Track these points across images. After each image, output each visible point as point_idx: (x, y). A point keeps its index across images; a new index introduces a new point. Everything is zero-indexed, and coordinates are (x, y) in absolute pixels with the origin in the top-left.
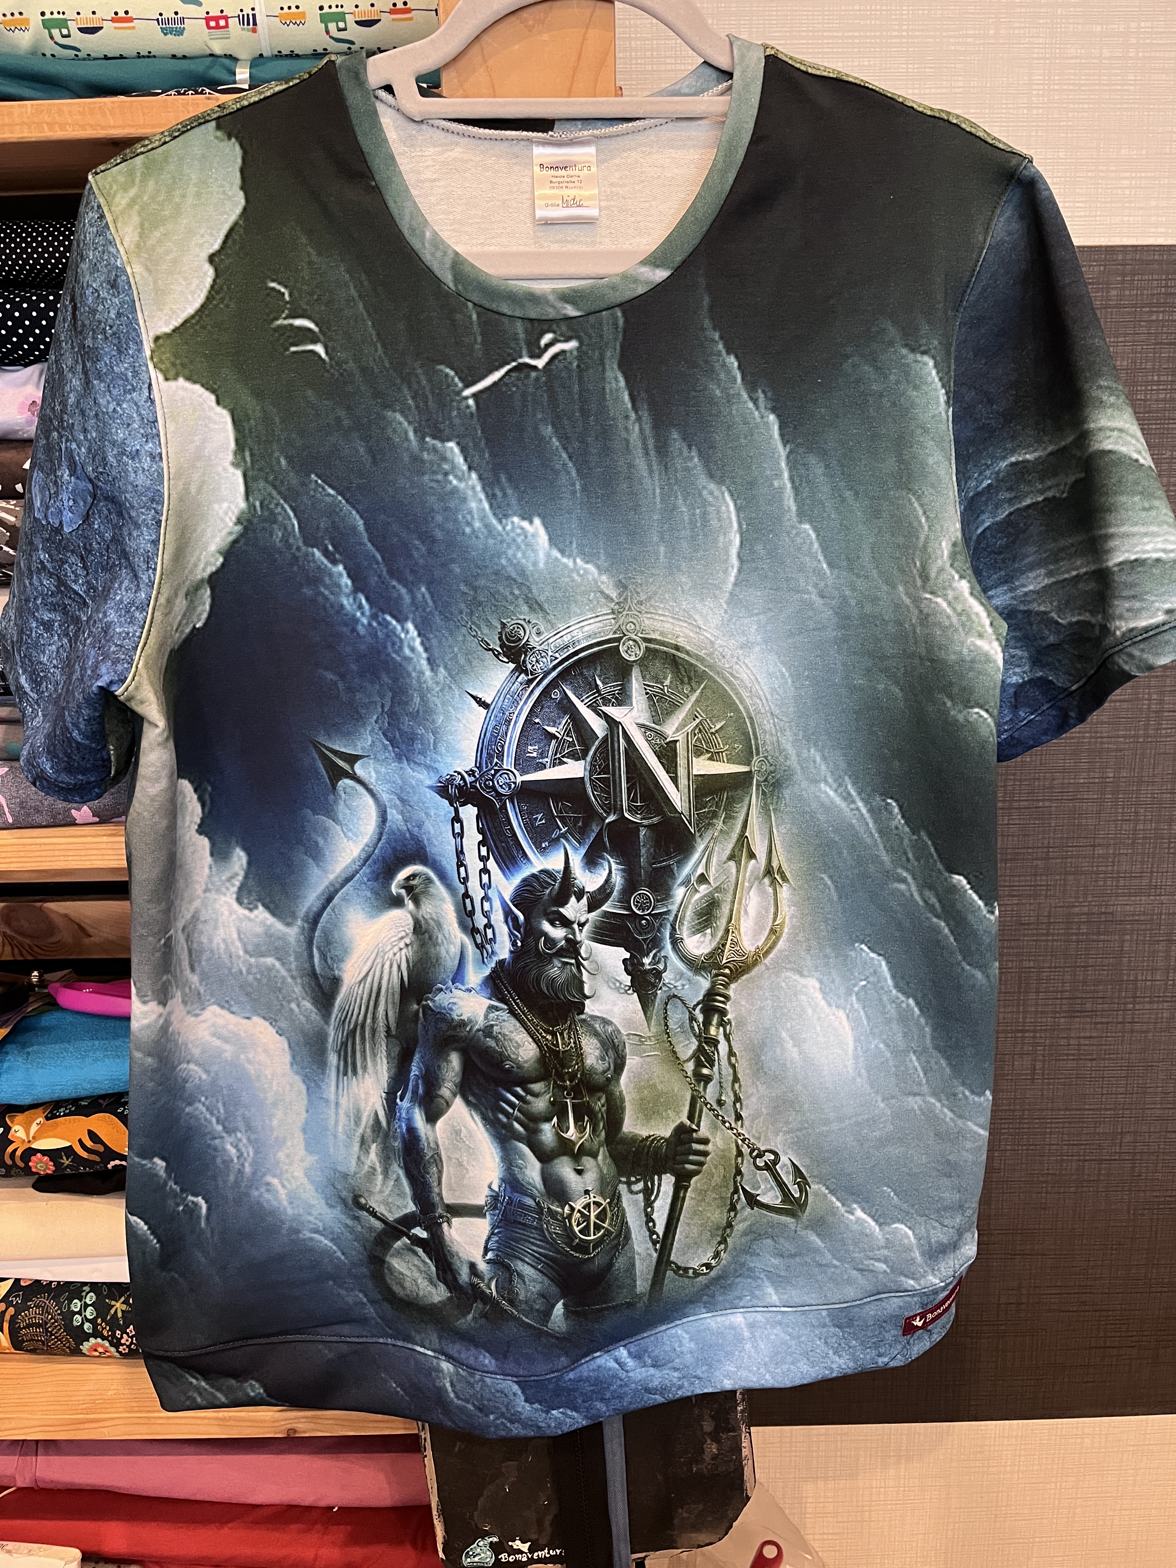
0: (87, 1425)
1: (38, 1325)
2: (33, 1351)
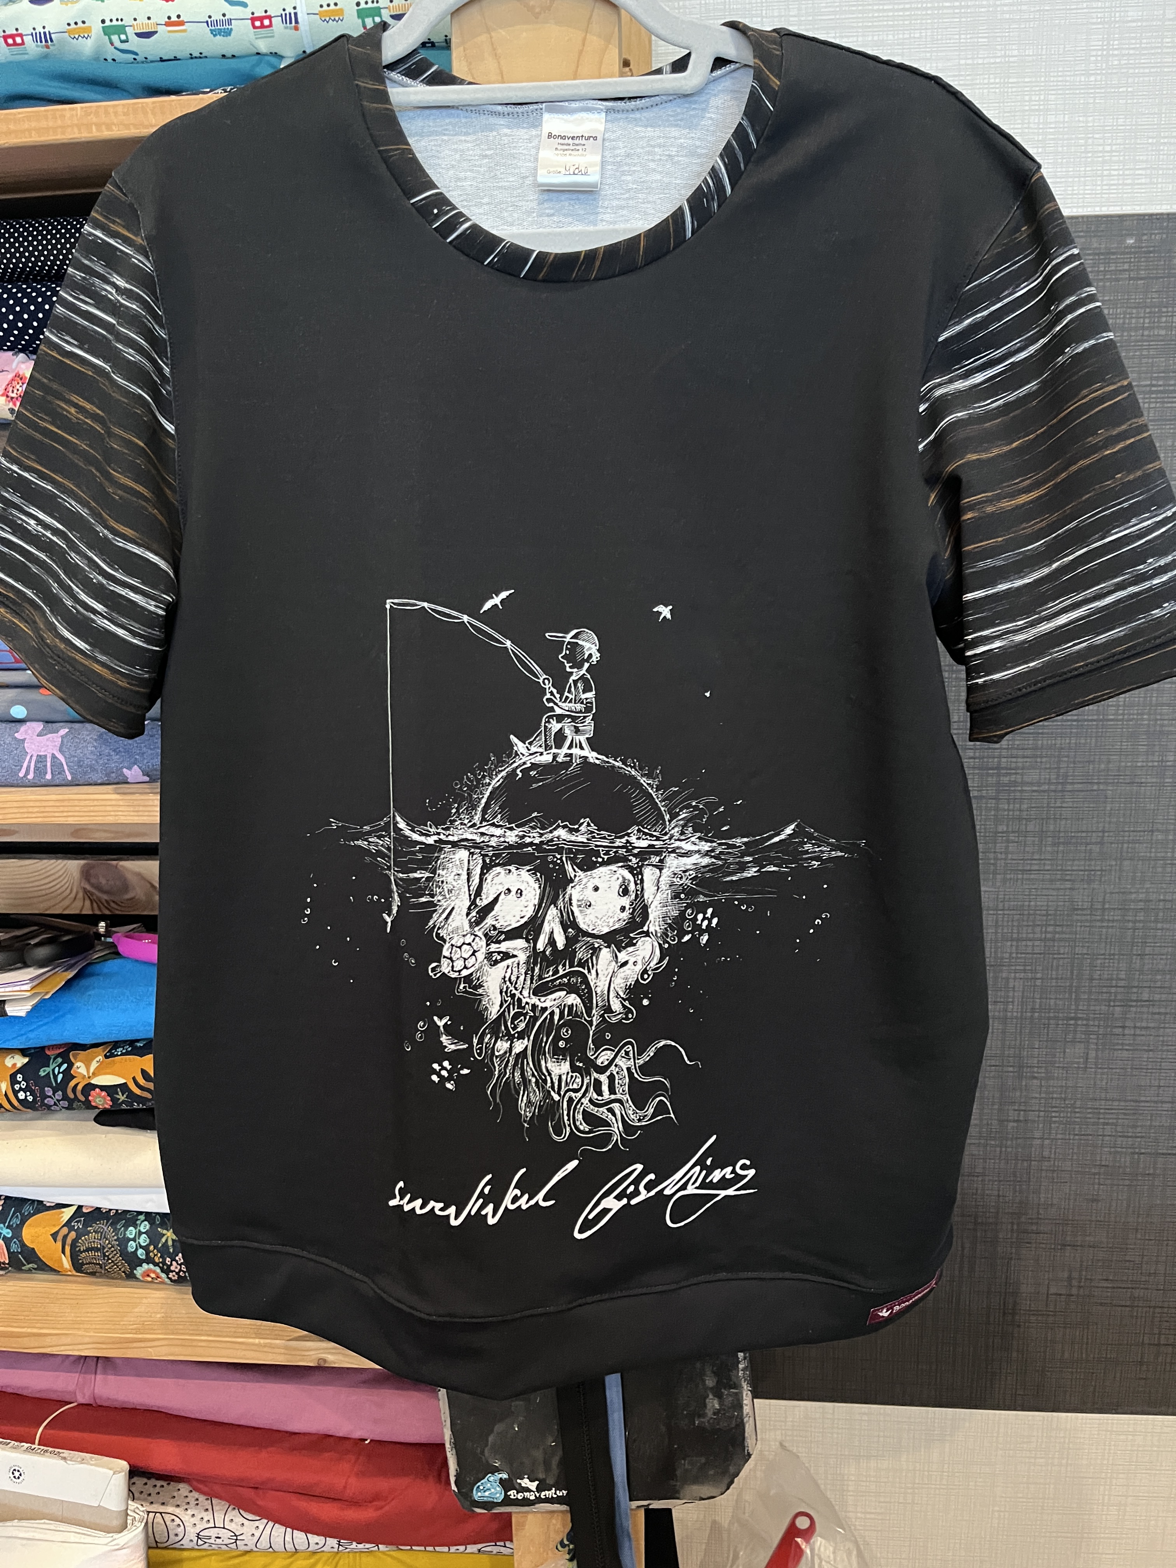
0: (135, 1345)
1: (97, 1250)
2: (93, 1274)
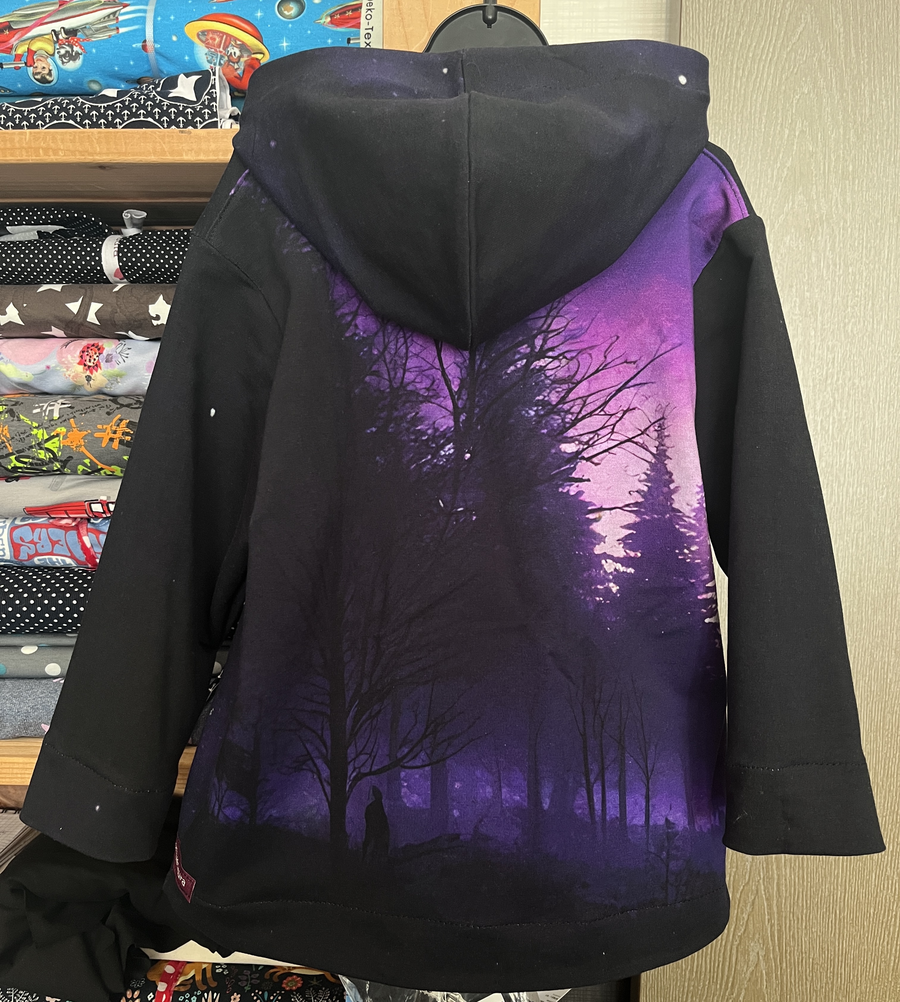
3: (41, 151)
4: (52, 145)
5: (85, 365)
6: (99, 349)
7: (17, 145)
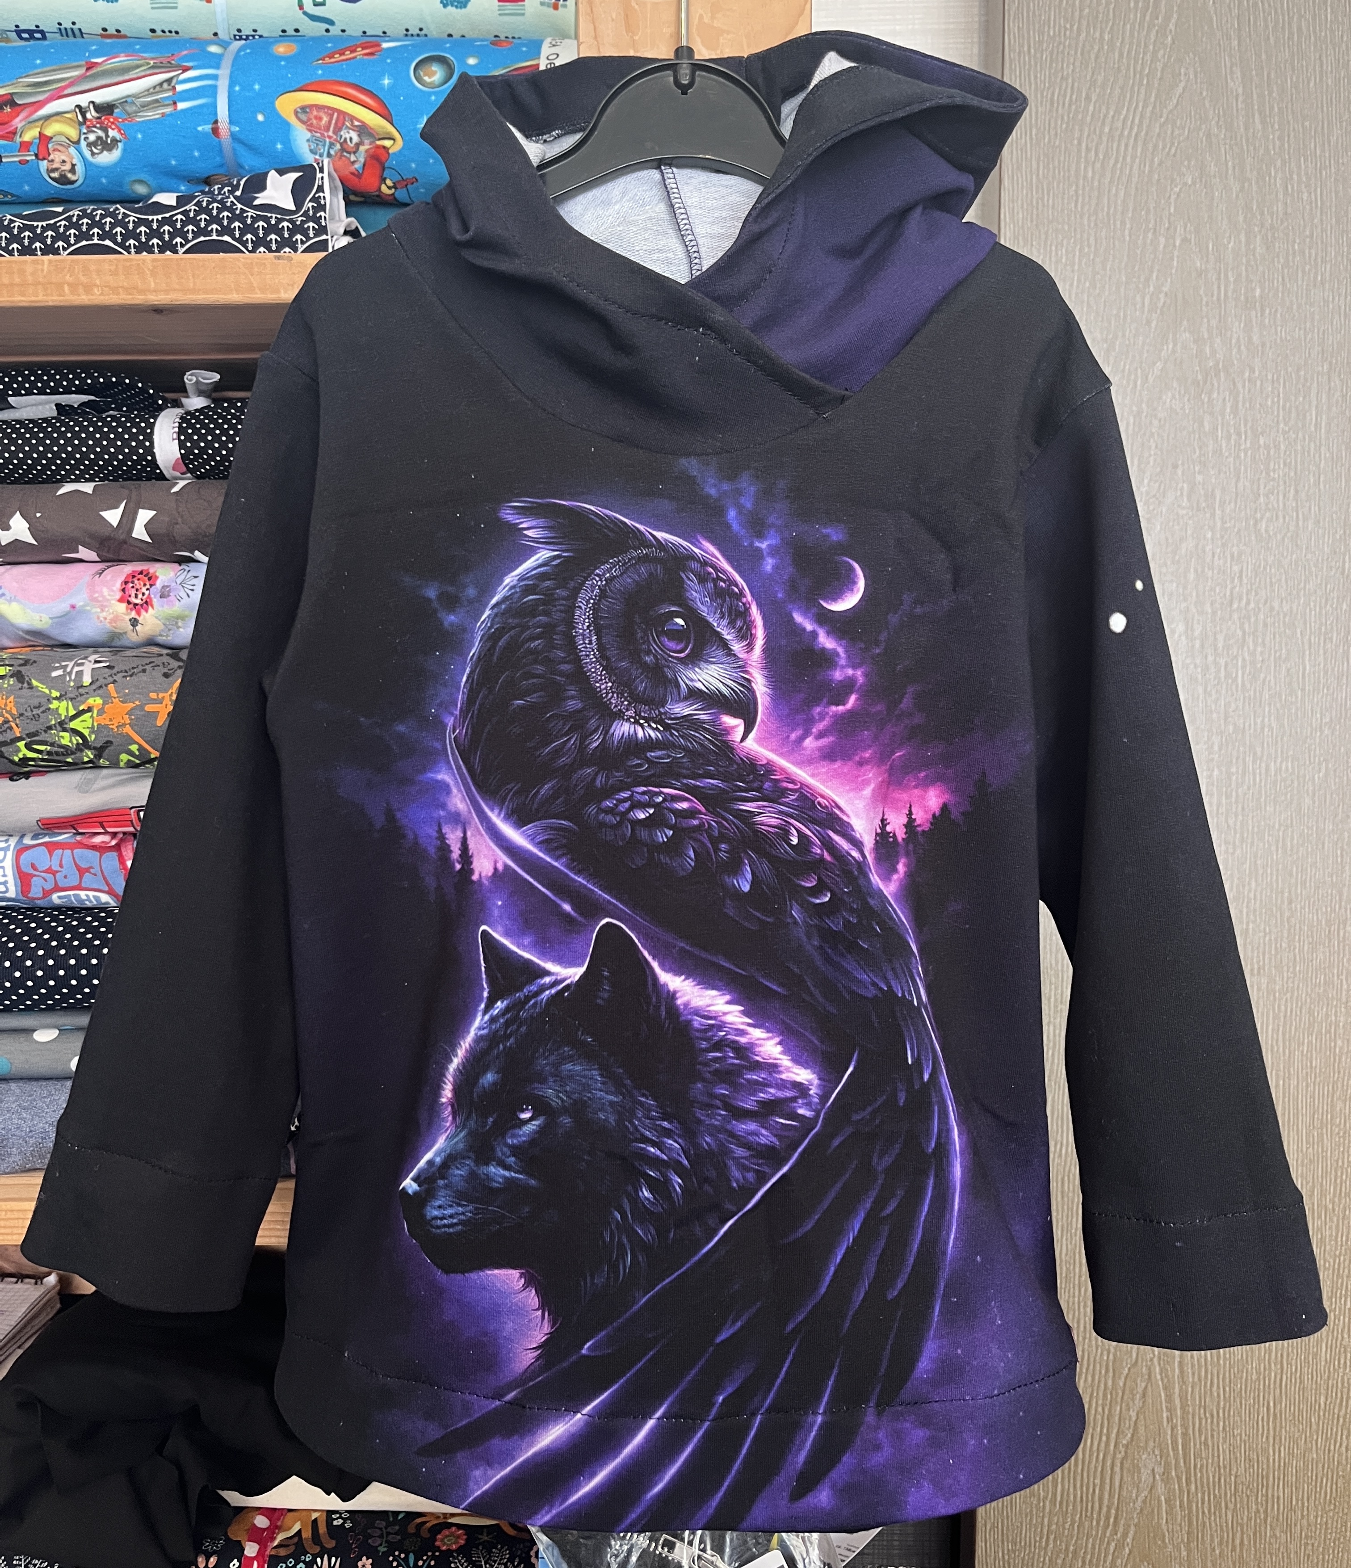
3: (66, 288)
4: (84, 279)
5: (129, 603)
6: (150, 579)
7: (30, 279)
